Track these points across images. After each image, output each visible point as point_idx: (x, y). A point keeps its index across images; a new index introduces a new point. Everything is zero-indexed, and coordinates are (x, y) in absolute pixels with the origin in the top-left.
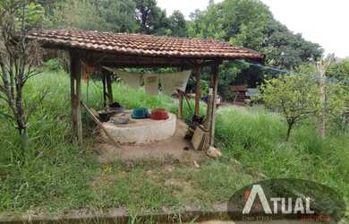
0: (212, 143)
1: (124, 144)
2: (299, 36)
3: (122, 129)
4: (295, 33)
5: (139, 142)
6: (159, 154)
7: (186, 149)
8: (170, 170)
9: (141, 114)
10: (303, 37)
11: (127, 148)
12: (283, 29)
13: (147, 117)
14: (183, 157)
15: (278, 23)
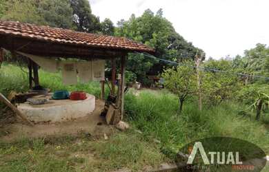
0: (122, 118)
1: (38, 123)
2: (191, 44)
3: (37, 109)
4: (188, 42)
5: (54, 121)
6: (73, 130)
7: (100, 124)
8: (80, 144)
9: (61, 96)
10: (193, 44)
11: (41, 126)
12: (181, 39)
13: (67, 98)
14: (95, 131)
15: (177, 34)
